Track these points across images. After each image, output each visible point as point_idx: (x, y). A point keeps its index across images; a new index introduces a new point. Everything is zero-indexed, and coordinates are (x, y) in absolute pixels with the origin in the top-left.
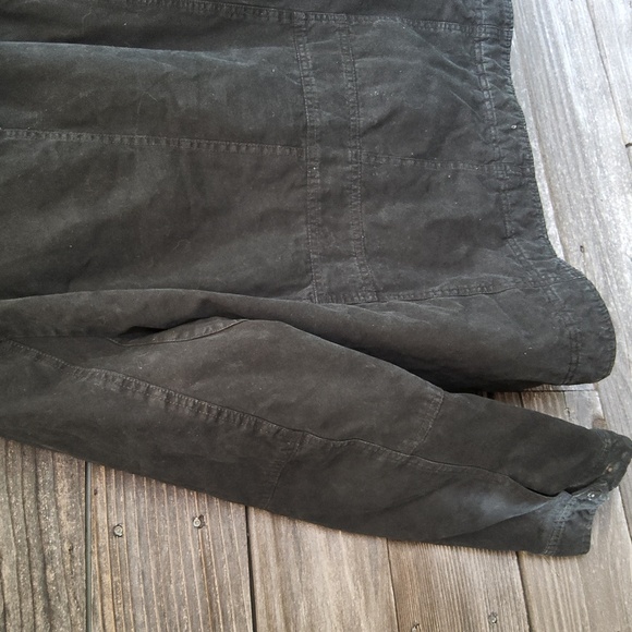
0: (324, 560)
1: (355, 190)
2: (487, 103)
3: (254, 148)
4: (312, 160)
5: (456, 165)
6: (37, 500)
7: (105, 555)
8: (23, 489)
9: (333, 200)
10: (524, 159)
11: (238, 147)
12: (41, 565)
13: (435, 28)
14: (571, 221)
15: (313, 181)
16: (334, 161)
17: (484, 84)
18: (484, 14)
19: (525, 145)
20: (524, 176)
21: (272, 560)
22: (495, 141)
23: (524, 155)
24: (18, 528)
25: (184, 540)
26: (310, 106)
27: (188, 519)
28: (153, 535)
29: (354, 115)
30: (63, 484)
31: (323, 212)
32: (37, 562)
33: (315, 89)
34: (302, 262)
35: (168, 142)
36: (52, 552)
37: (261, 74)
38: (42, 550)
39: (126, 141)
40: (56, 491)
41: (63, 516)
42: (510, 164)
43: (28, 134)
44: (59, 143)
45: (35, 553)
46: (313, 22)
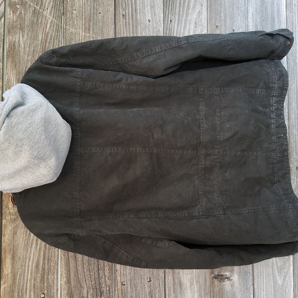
0: (189, 291)
1: (217, 166)
2: (273, 125)
3: (180, 152)
4: (202, 155)
5: (257, 153)
6: (99, 274)
7: (120, 291)
8: (94, 270)
9: (208, 170)
10: (285, 149)
11: (175, 151)
12: (100, 295)
13: (255, 92)
14: (295, 156)
15: (201, 163)
16: (210, 155)
17: (272, 116)
18: (276, 86)
19: (286, 143)
20: (284, 156)
21: (172, 292)
22: (274, 142)
23: (285, 148)
24: (93, 283)
25: (144, 286)
26: (202, 133)
27: (146, 279)
28: (135, 284)
29: (219, 135)
30: (107, 268)
31: (204, 174)
32: (99, 294)
33: (205, 125)
34: (196, 196)
35: (149, 150)
36: (103, 291)
37: (185, 121)
38: (100, 290)
39: (134, 150)
40: (104, 270)
41: (107, 279)
42: (279, 152)
43: (100, 149)
44: (111, 153)
45: (98, 291)
46: (206, 92)
